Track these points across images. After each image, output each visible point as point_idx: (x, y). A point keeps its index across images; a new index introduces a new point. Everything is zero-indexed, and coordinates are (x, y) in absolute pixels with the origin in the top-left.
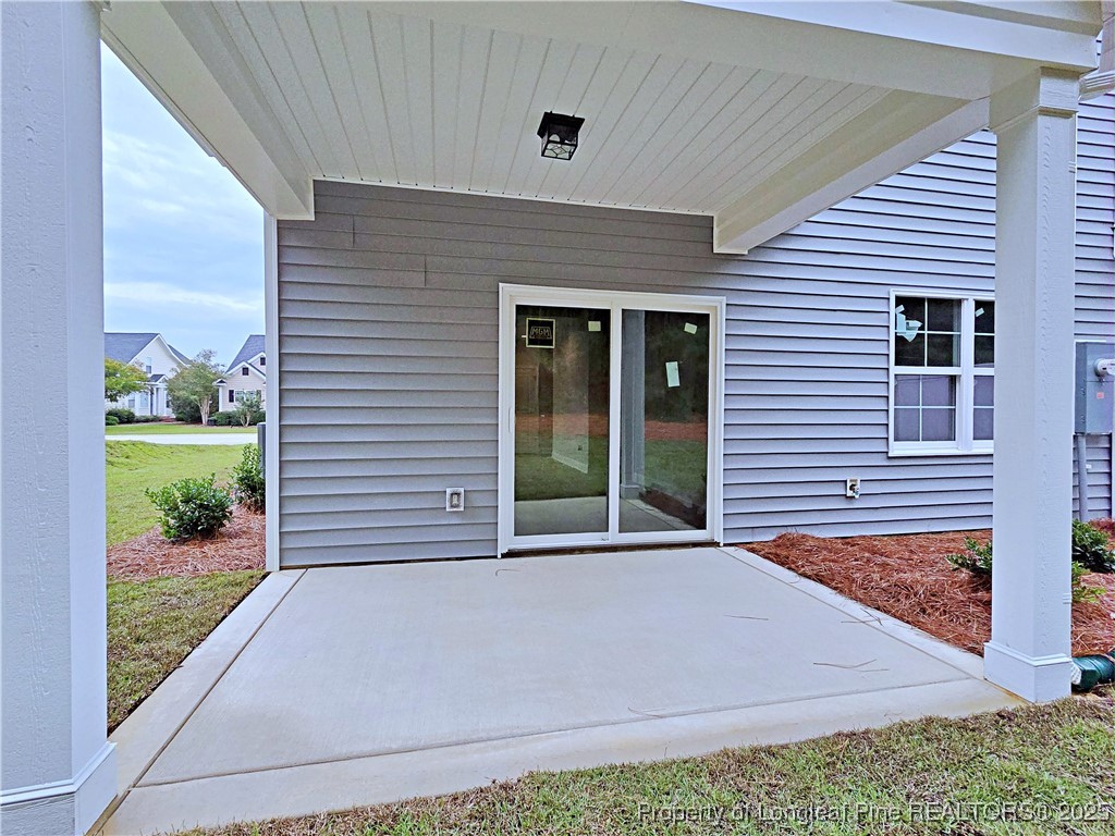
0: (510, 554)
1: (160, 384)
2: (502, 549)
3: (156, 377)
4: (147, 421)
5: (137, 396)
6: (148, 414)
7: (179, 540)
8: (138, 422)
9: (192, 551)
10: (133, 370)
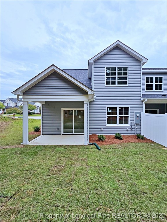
0: (63, 134)
1: (38, 108)
2: (62, 134)
3: (38, 107)
4: (37, 114)
5: (35, 110)
6: (37, 113)
7: (35, 132)
8: (35, 114)
9: (36, 133)
10: (35, 106)
